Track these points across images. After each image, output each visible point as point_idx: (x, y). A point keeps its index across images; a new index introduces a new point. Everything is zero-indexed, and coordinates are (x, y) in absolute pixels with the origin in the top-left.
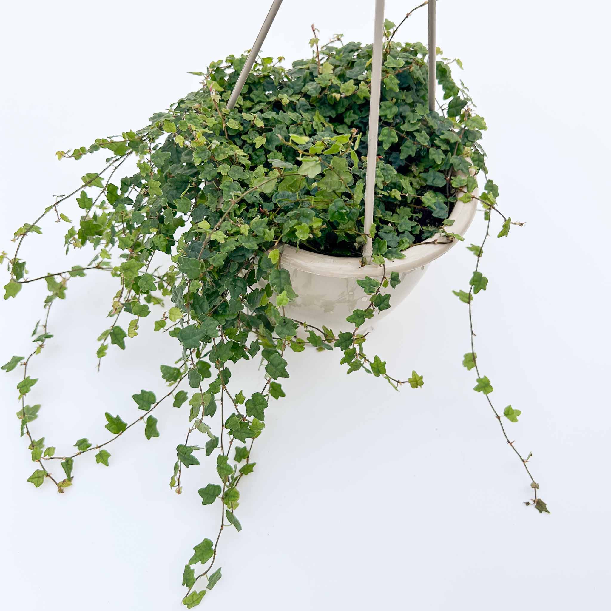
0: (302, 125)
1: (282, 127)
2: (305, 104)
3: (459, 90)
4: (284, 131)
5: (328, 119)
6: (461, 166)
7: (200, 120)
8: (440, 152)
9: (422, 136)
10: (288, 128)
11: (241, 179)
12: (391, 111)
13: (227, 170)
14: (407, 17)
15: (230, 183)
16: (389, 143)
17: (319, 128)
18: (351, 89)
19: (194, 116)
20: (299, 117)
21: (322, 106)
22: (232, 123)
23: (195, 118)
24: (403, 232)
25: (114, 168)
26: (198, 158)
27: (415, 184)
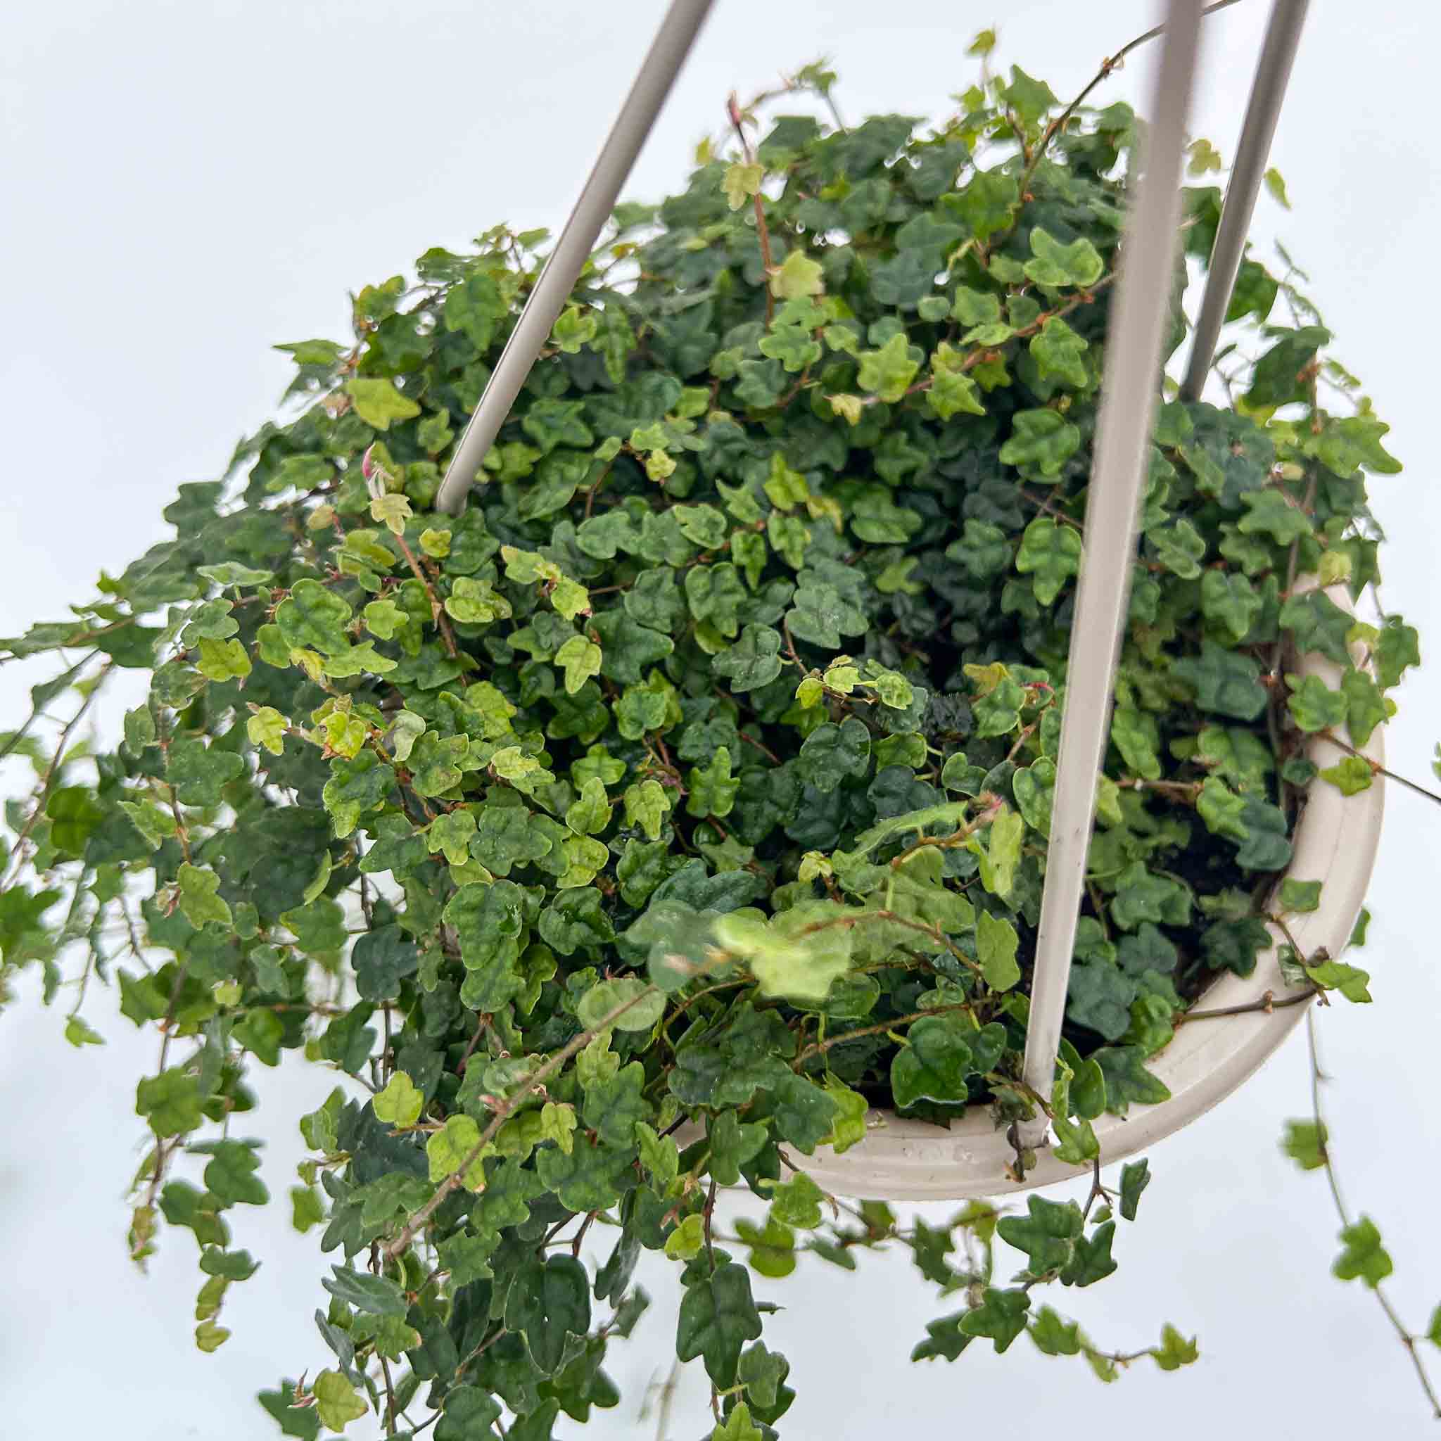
0: (729, 557)
1: (659, 583)
2: (729, 434)
3: (1275, 286)
4: (669, 597)
5: (818, 477)
6: (1321, 635)
7: (339, 611)
8: (1242, 582)
9: (1177, 542)
10: (679, 581)
11: (520, 862)
12: (1054, 446)
13: (465, 837)
14: (1105, 72)
15: (480, 892)
16: (1058, 580)
17: (791, 541)
18: (901, 374)
19: (314, 601)
20: (713, 524)
21: (791, 428)
22: (464, 597)
23: (319, 606)
24: (1134, 932)
25: (63, 728)
26: (347, 800)
27: (1148, 693)
